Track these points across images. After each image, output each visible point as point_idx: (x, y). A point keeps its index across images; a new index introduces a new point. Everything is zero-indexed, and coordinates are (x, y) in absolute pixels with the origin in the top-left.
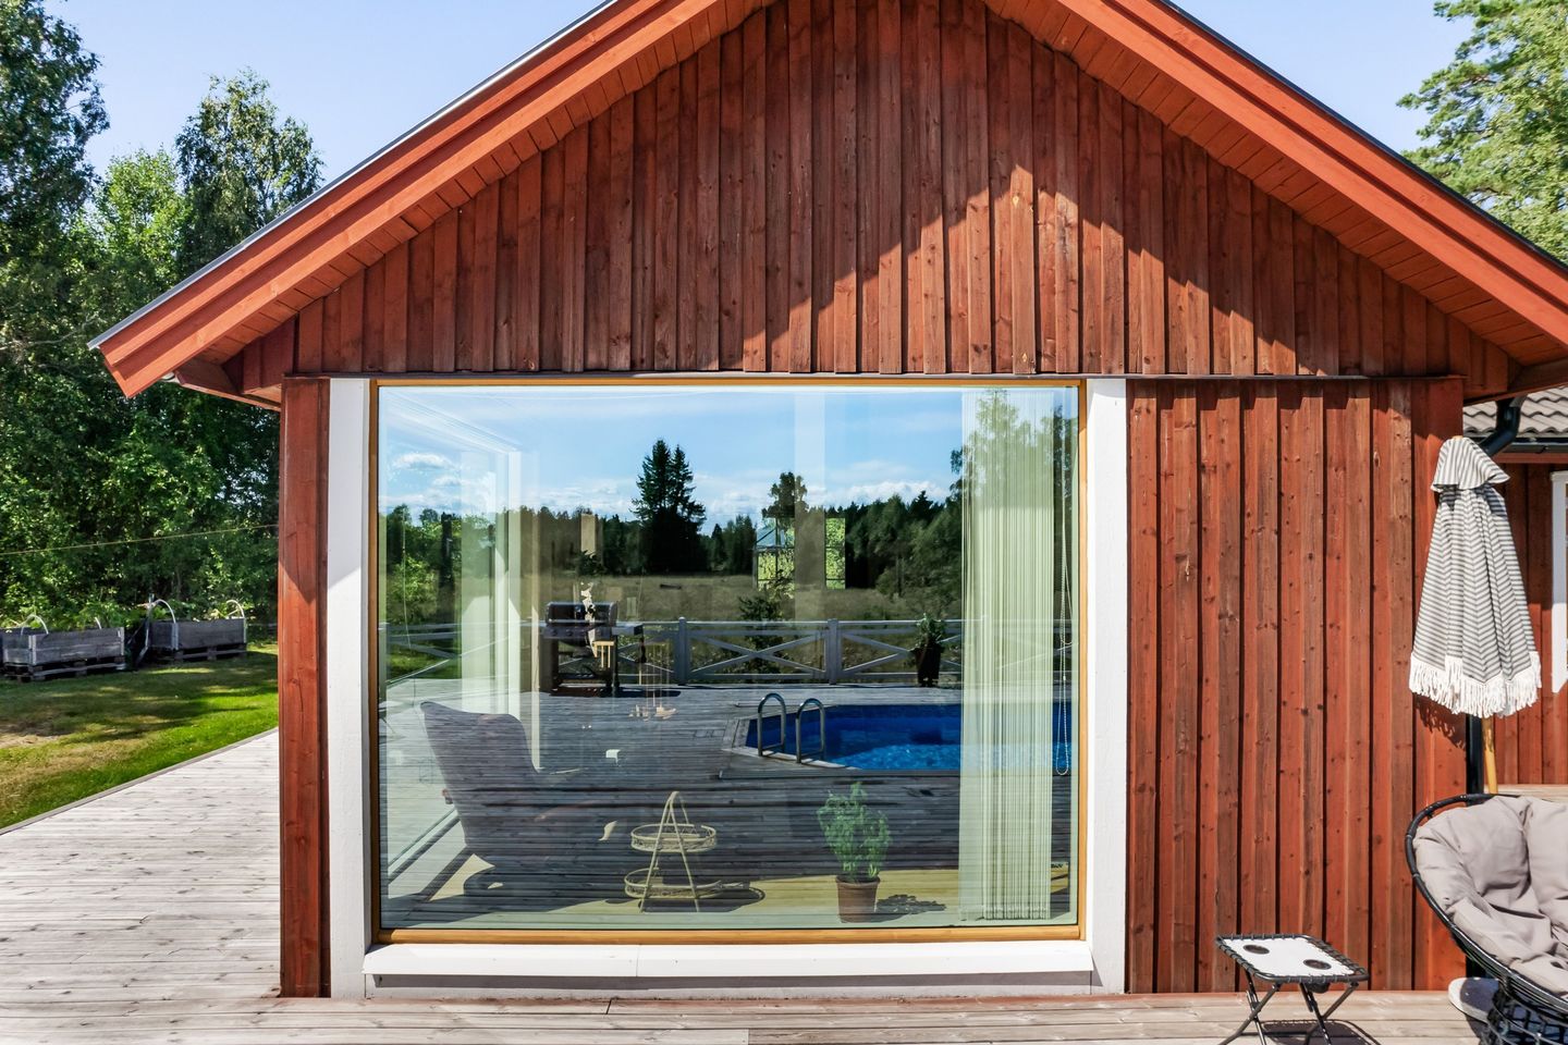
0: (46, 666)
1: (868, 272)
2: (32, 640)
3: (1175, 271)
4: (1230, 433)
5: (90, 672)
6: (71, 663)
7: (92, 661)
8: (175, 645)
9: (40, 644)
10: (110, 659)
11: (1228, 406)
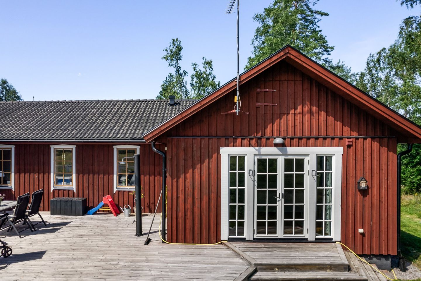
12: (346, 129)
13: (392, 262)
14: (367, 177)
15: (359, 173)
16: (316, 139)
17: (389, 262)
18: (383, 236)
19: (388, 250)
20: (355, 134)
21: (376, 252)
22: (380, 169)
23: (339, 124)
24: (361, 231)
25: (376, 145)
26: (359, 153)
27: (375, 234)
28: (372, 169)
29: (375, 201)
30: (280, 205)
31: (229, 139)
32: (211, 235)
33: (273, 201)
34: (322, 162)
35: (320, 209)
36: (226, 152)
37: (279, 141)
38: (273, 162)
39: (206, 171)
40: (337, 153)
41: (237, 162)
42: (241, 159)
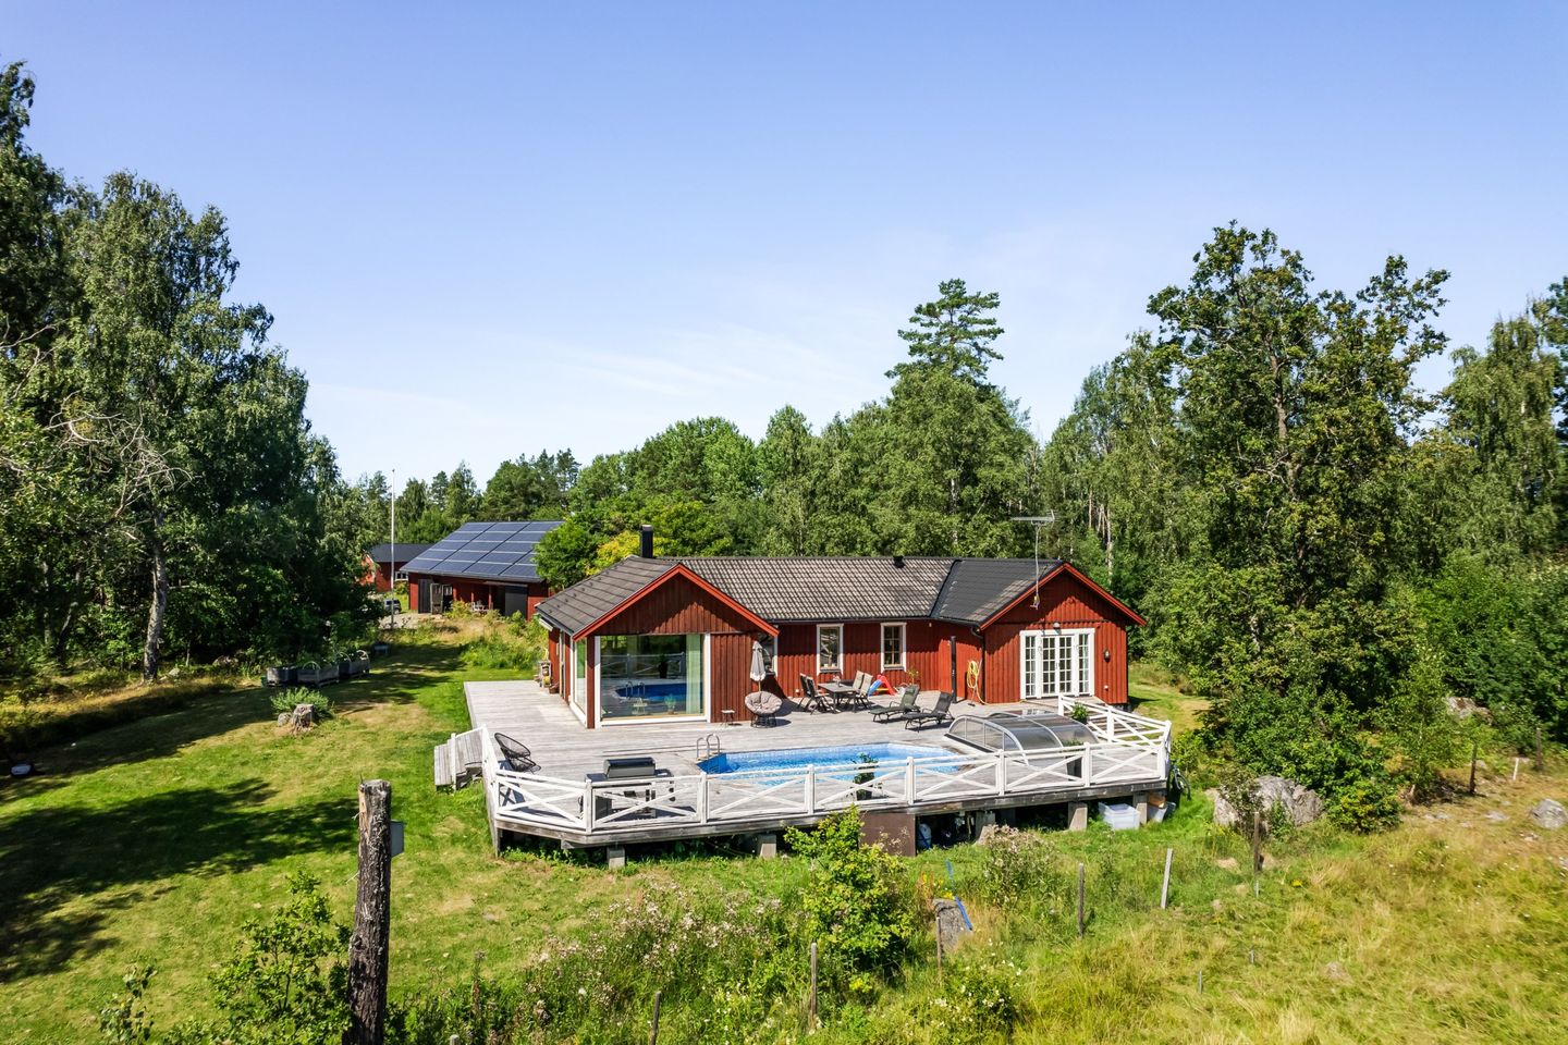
1: (673, 617)
3: (718, 616)
4: (725, 642)
8: (350, 671)
10: (335, 678)
11: (725, 637)
12: (1096, 616)
14: (1109, 649)
15: (1105, 647)
16: (1079, 622)
18: (1119, 690)
19: (1121, 701)
20: (1101, 619)
21: (1115, 702)
22: (1116, 643)
23: (1092, 613)
24: (1106, 686)
25: (1114, 626)
26: (1104, 632)
27: (1114, 689)
28: (1112, 644)
29: (1114, 666)
30: (1057, 671)
31: (1025, 624)
32: (1015, 697)
33: (1053, 668)
34: (1083, 639)
35: (1081, 673)
36: (1023, 634)
37: (1057, 625)
38: (1052, 640)
39: (1011, 648)
40: (1091, 632)
41: (1030, 641)
42: (1033, 638)
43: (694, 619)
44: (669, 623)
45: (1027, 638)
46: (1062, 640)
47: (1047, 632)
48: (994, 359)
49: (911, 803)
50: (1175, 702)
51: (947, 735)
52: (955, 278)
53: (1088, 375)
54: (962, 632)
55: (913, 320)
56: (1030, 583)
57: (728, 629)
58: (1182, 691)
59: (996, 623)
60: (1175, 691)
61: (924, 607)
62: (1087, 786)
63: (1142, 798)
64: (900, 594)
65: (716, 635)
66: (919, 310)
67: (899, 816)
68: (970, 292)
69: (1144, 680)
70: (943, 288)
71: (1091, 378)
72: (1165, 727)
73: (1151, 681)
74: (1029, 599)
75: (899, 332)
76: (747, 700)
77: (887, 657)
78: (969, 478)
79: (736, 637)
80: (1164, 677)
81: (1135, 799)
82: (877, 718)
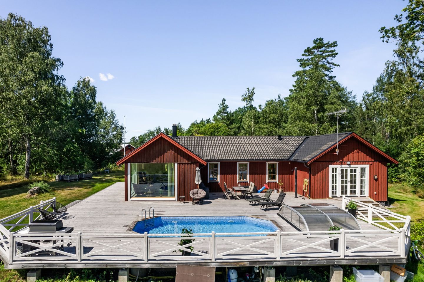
0: (70, 180)
1: (161, 156)
2: (68, 177)
3: (181, 156)
4: (184, 167)
5: (74, 181)
6: (72, 180)
7: (74, 179)
8: (84, 177)
9: (69, 177)
10: (76, 179)
11: (184, 165)
12: (370, 158)
13: (385, 204)
14: (377, 175)
15: (374, 174)
16: (361, 162)
17: (384, 204)
18: (382, 195)
19: (384, 199)
20: (373, 160)
21: (380, 200)
22: (381, 172)
23: (368, 157)
24: (375, 193)
25: (380, 164)
26: (374, 166)
27: (380, 194)
28: (379, 172)
29: (380, 183)
30: (349, 185)
31: (332, 162)
32: (326, 196)
33: (346, 183)
34: (363, 170)
35: (361, 186)
36: (331, 167)
37: (348, 163)
38: (346, 170)
39: (324, 173)
40: (367, 167)
41: (334, 170)
42: (336, 169)
43: (171, 157)
44: (160, 159)
45: (333, 169)
46: (351, 170)
47: (343, 166)
48: (336, 66)
49: (213, 260)
50: (415, 202)
51: (278, 214)
52: (319, 38)
53: (379, 76)
54: (301, 165)
55: (303, 55)
56: (334, 143)
57: (185, 161)
58: (420, 197)
59: (316, 161)
60: (416, 197)
61: (287, 155)
62: (342, 257)
63: (386, 268)
64: (277, 150)
65: (180, 164)
66: (305, 51)
67: (204, 268)
68: (325, 42)
69: (399, 191)
70: (315, 42)
71: (381, 77)
72: (407, 220)
73: (402, 191)
74: (334, 150)
75: (297, 60)
76: (191, 192)
77: (270, 176)
78: (322, 110)
79: (189, 165)
80: (410, 190)
81: (381, 268)
82: (251, 203)
